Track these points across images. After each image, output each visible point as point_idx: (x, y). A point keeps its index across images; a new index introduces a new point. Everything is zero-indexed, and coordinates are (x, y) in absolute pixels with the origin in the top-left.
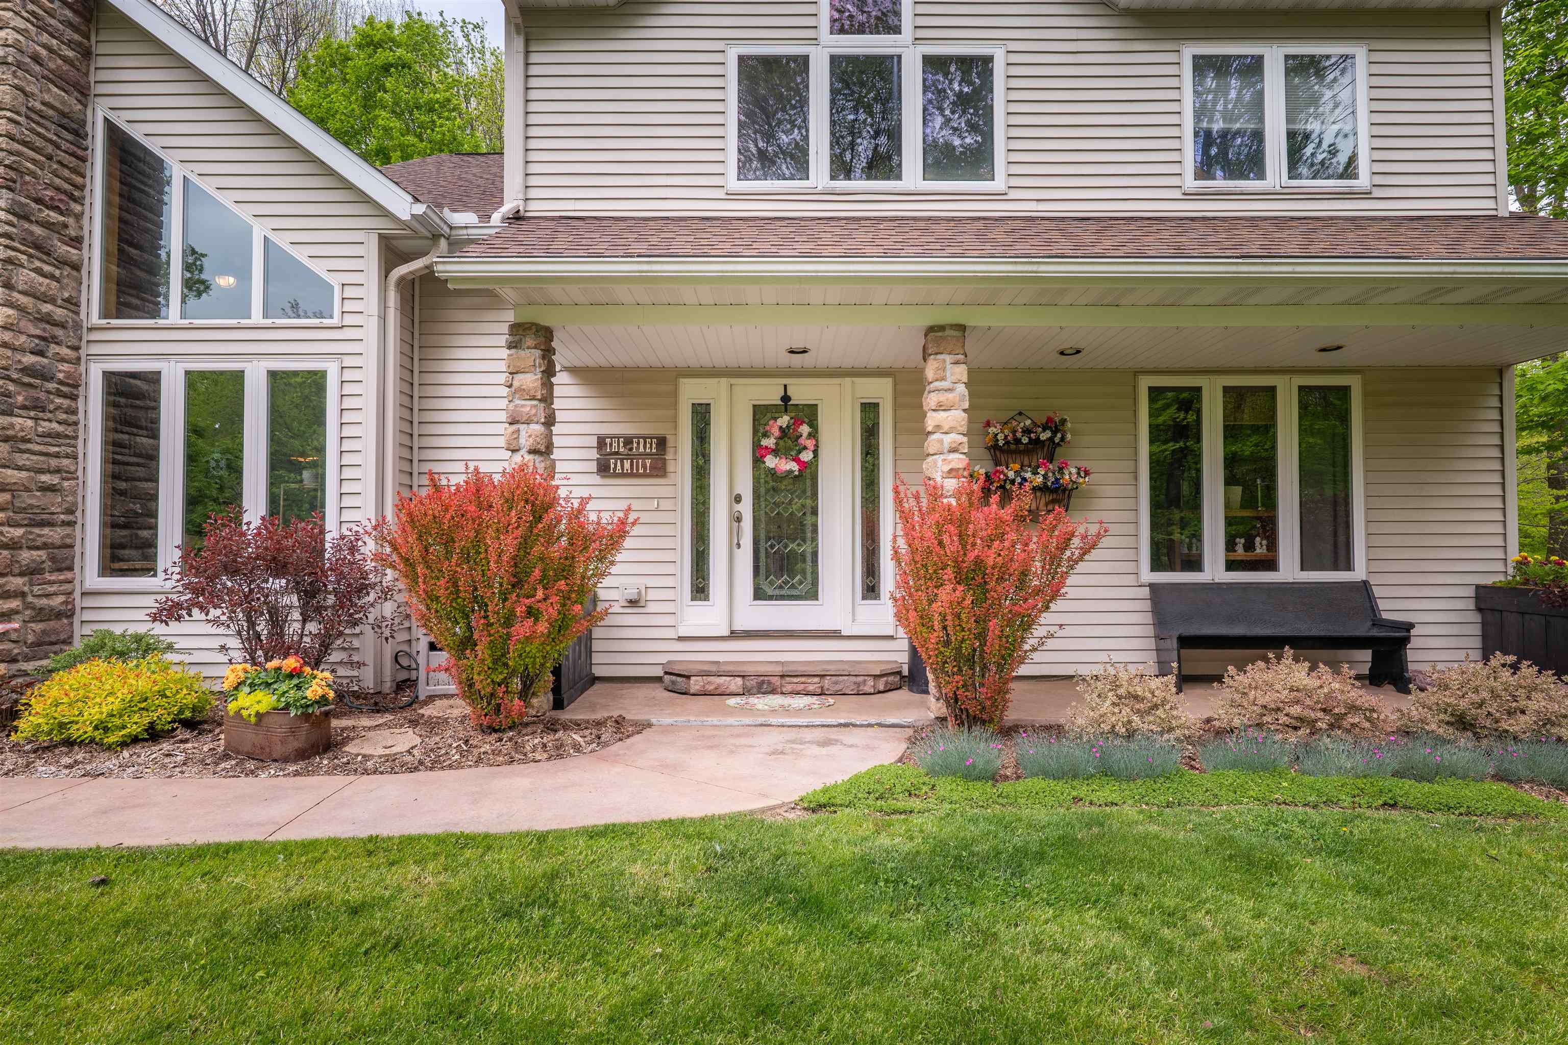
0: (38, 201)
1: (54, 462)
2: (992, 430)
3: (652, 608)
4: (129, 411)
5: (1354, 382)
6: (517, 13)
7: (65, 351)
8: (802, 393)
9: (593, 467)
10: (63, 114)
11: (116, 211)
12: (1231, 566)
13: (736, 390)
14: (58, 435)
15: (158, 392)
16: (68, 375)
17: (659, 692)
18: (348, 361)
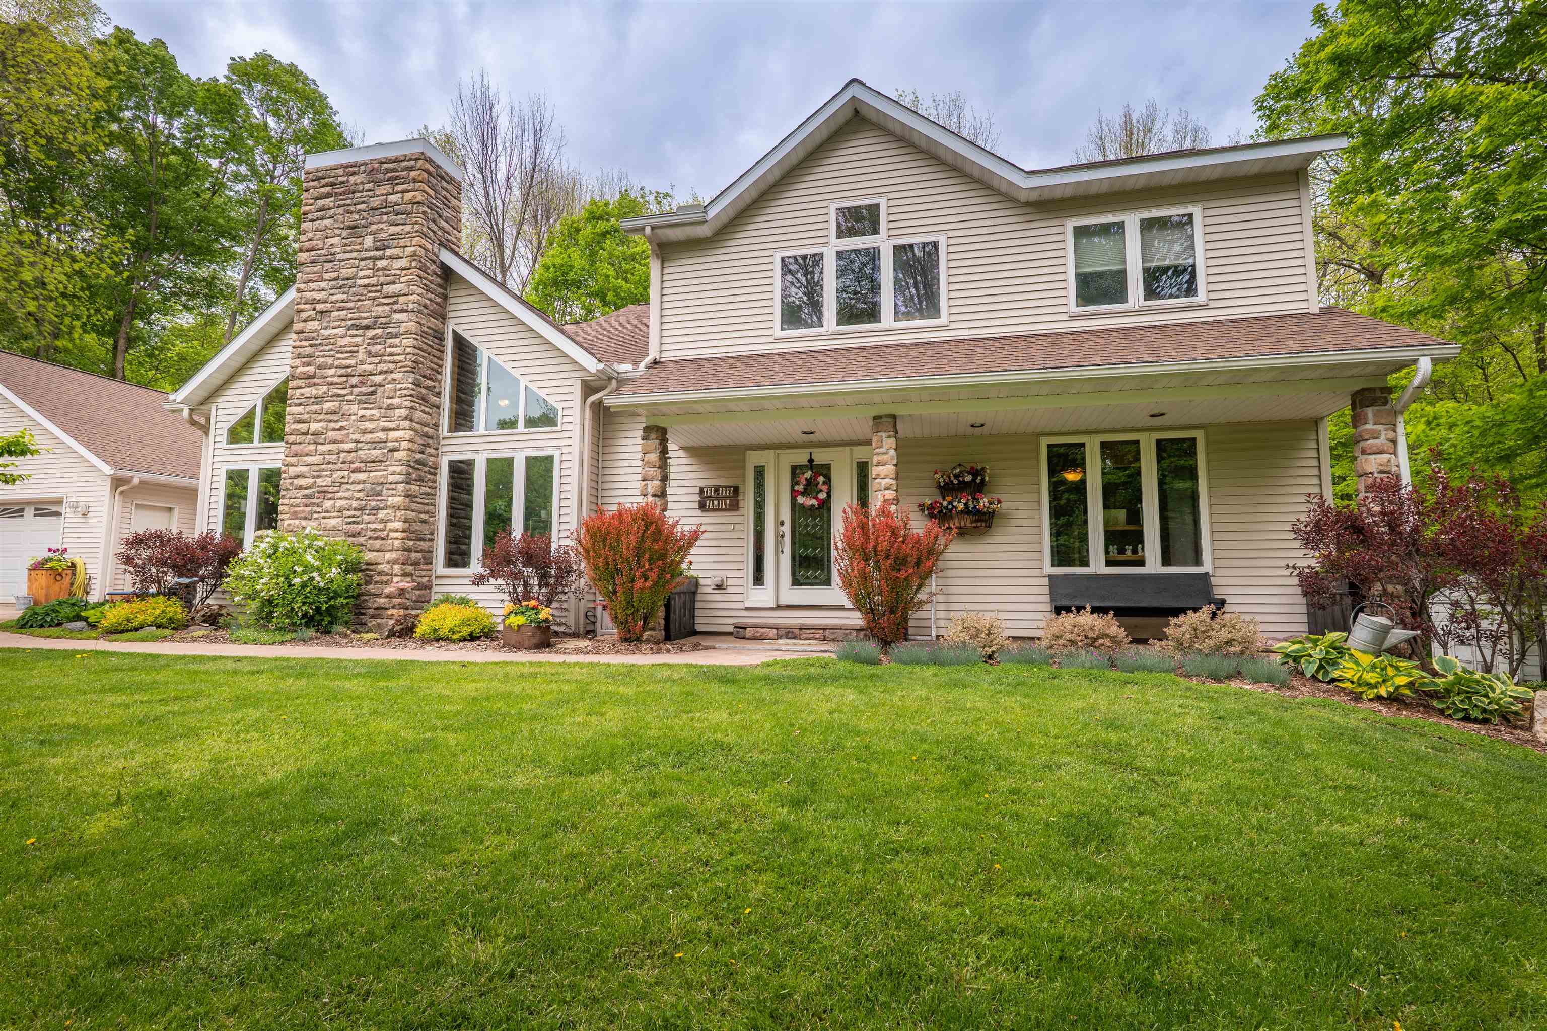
0: (424, 376)
1: (426, 508)
2: (937, 476)
3: (730, 590)
4: (459, 481)
5: (1199, 435)
6: (656, 248)
7: (432, 451)
8: (821, 457)
9: (697, 505)
10: (435, 331)
11: (456, 376)
12: (1109, 563)
13: (781, 458)
14: (428, 494)
15: (473, 470)
16: (434, 463)
17: (732, 639)
18: (565, 450)
